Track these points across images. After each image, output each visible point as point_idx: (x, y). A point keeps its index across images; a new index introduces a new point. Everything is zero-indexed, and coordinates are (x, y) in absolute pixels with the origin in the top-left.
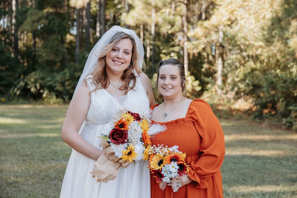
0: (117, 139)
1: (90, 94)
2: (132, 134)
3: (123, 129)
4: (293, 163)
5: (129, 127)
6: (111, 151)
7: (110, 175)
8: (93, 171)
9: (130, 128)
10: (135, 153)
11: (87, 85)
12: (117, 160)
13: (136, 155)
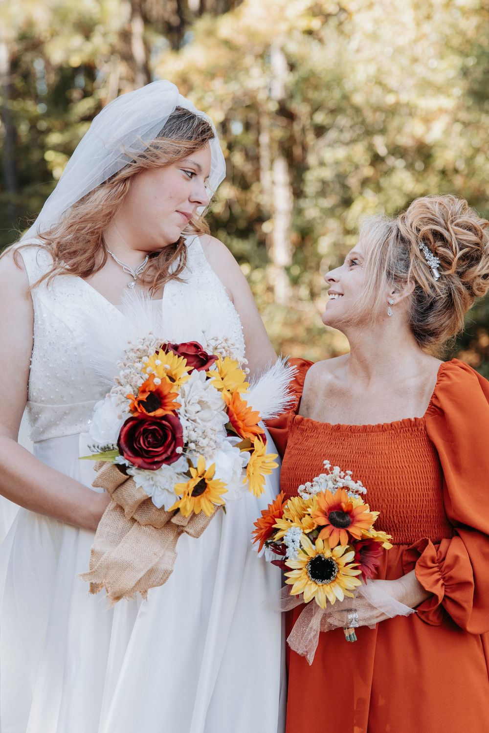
0: (148, 452)
1: (28, 295)
2: (194, 421)
3: (159, 412)
5: (179, 399)
6: (139, 496)
7: (151, 572)
8: (89, 571)
9: (183, 404)
10: (218, 482)
11: (19, 263)
12: (163, 518)
13: (222, 488)
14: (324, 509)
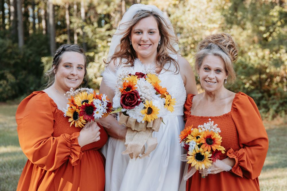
0: (130, 103)
3: (131, 91)
13: (157, 109)
14: (205, 137)
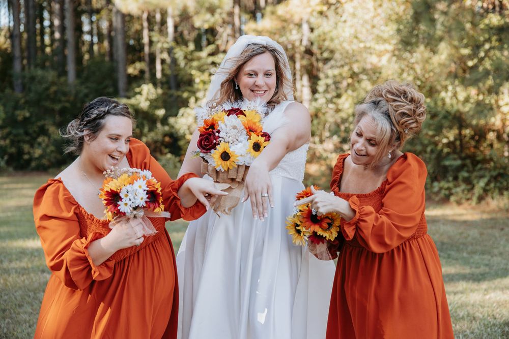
4: (469, 253)
